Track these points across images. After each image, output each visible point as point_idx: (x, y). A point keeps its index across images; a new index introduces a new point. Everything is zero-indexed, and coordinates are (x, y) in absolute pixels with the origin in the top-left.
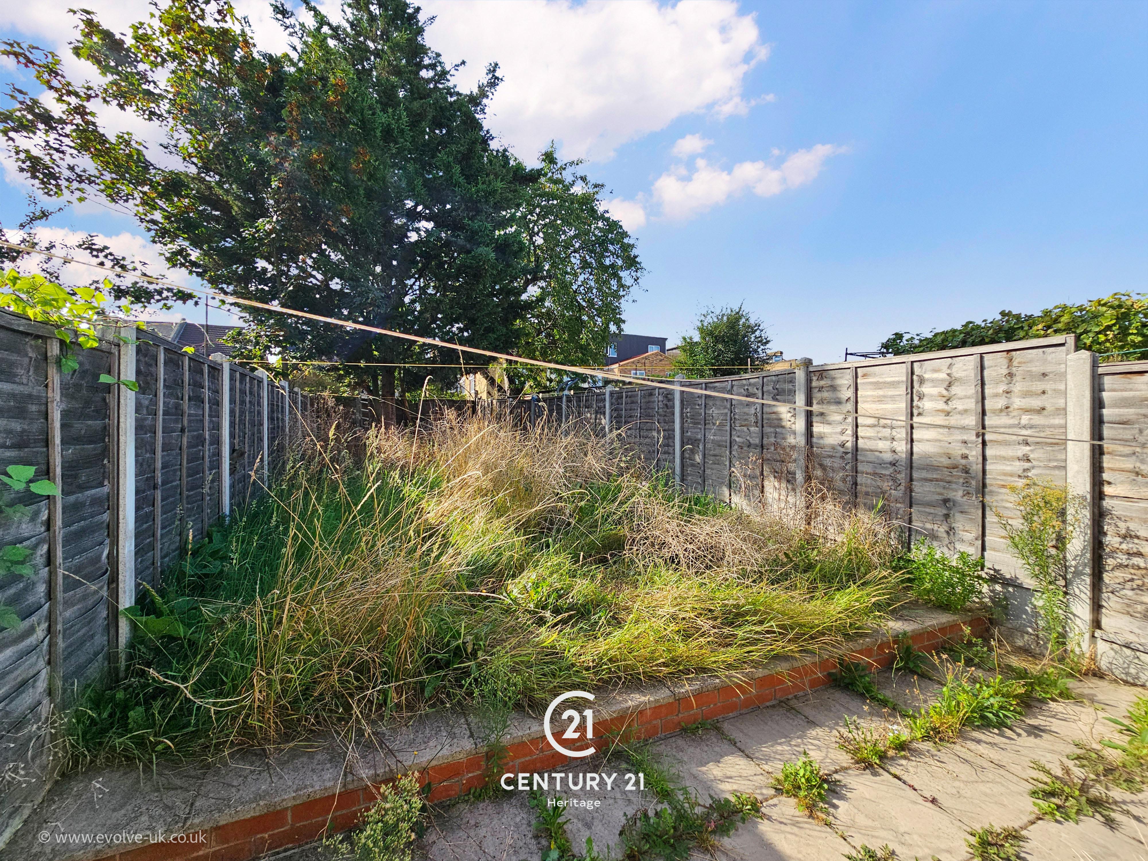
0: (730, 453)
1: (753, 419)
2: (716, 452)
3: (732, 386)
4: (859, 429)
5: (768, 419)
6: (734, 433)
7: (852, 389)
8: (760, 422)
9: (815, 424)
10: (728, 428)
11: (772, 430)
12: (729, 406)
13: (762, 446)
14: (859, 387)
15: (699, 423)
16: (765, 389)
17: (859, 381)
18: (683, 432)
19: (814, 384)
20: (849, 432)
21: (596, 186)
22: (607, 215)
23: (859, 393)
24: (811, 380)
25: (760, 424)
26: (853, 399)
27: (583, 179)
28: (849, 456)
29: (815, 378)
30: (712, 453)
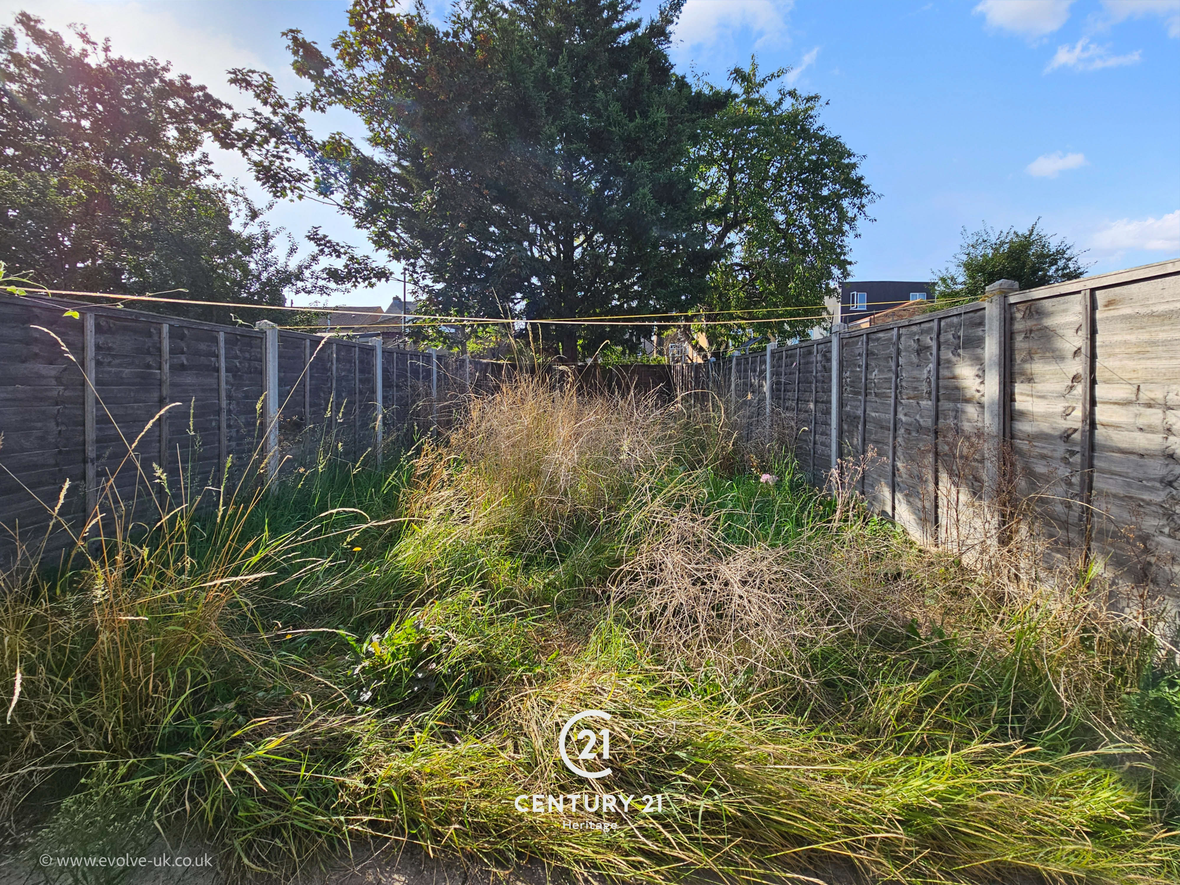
0: (895, 438)
1: (924, 388)
2: (878, 437)
3: (899, 336)
4: (1098, 409)
5: (946, 388)
6: (900, 409)
7: (1084, 333)
8: (934, 393)
9: (1017, 397)
10: (893, 401)
11: (951, 405)
12: (894, 368)
13: (936, 432)
14: (1099, 327)
15: (859, 393)
16: (942, 339)
17: (1098, 315)
18: (841, 404)
19: (1018, 326)
20: (1078, 413)
21: (809, 99)
22: (822, 133)
23: (1099, 338)
24: (1012, 319)
25: (933, 397)
26: (1085, 350)
27: (792, 94)
28: (1077, 459)
29: (1019, 315)
30: (873, 437)
